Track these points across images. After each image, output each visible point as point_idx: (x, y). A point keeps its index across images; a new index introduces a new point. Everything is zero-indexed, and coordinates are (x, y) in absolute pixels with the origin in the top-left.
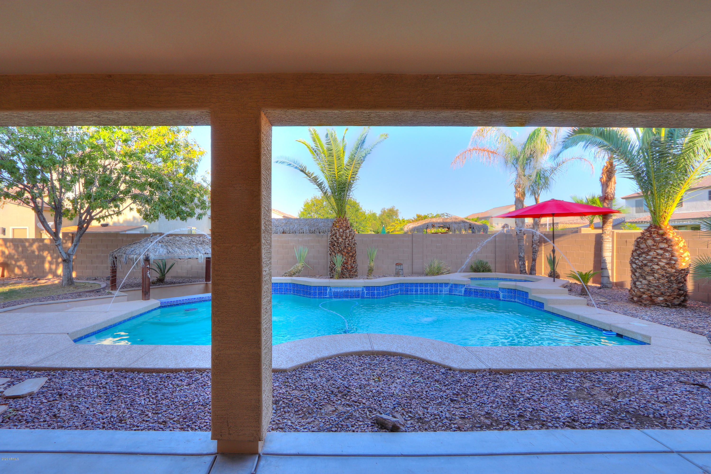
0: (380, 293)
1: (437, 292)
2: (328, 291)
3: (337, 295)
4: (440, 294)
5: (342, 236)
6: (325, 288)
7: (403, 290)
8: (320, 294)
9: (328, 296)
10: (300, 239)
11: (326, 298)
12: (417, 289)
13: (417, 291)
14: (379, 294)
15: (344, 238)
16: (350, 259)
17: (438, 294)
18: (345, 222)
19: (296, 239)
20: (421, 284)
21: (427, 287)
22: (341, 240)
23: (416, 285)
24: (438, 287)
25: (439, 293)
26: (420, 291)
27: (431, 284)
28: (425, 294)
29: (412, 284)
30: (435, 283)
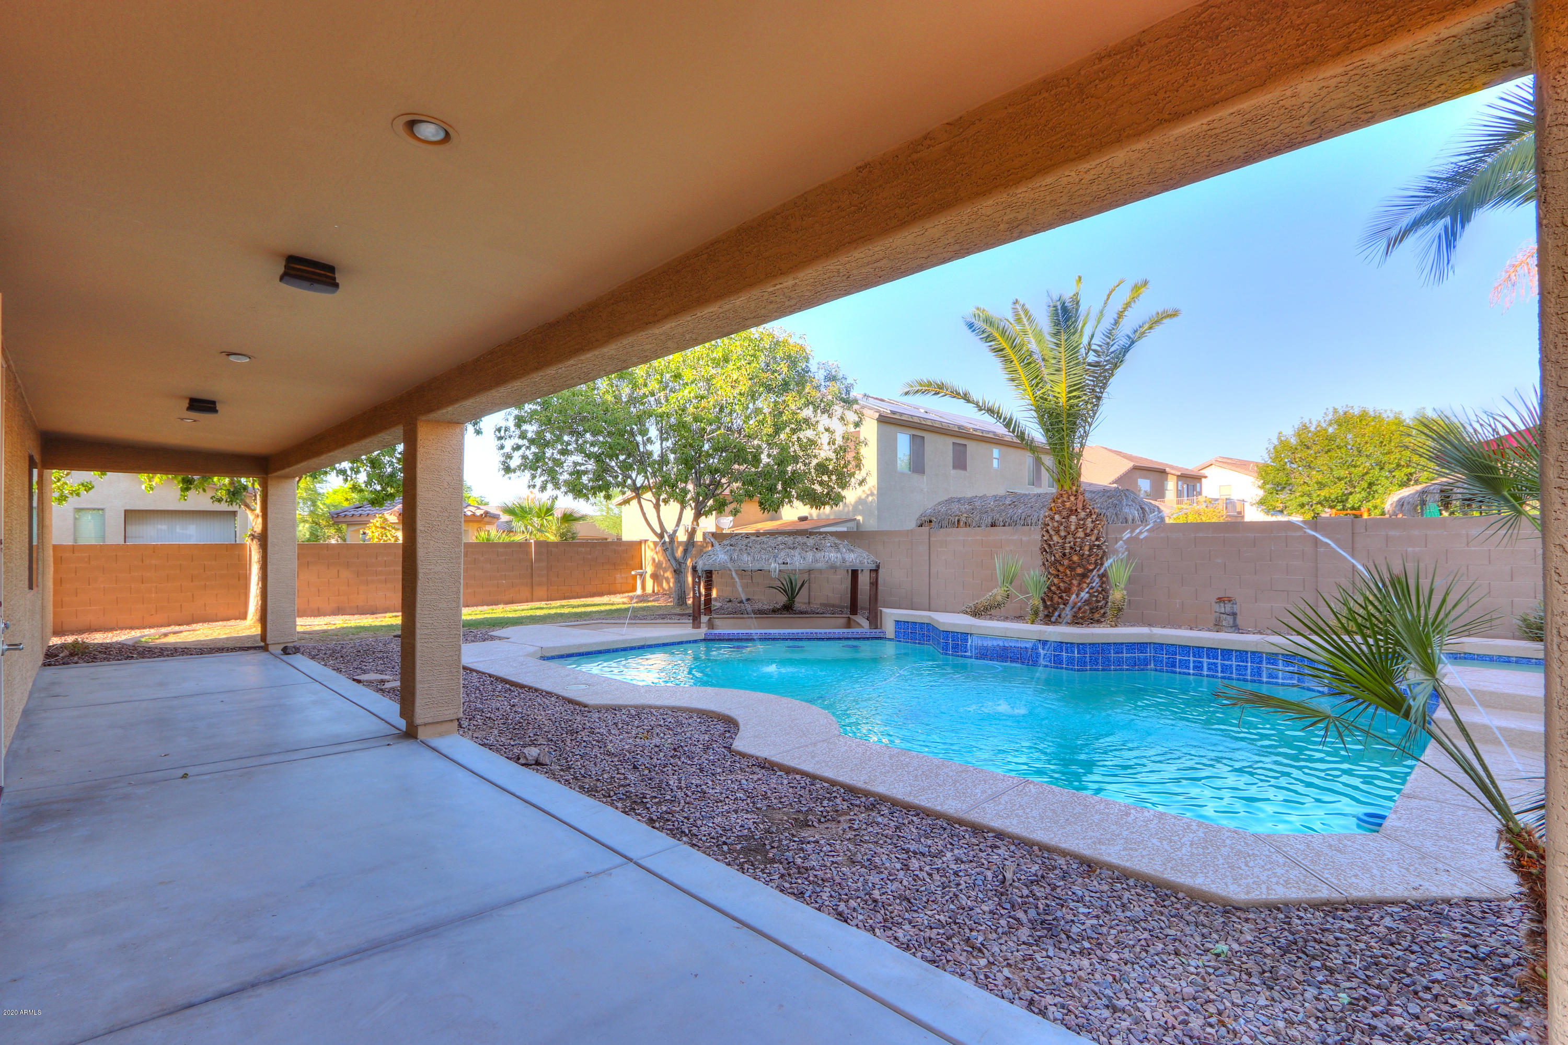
0: (1074, 659)
1: (1260, 675)
2: (969, 643)
3: (984, 654)
4: (1267, 683)
5: (1057, 532)
6: (965, 636)
7: (1162, 661)
8: (955, 647)
9: (968, 654)
10: (1024, 539)
11: (965, 657)
12: (1200, 662)
13: (1199, 667)
14: (1071, 661)
15: (1063, 534)
16: (1075, 582)
17: (1261, 682)
18: (1072, 498)
19: (1016, 537)
20: (1212, 652)
21: (1230, 659)
22: (1055, 538)
23: (1198, 651)
24: (1261, 662)
25: (1265, 680)
26: (1209, 669)
27: (1242, 655)
28: (1223, 678)
29: (1185, 649)
30: (1253, 653)
